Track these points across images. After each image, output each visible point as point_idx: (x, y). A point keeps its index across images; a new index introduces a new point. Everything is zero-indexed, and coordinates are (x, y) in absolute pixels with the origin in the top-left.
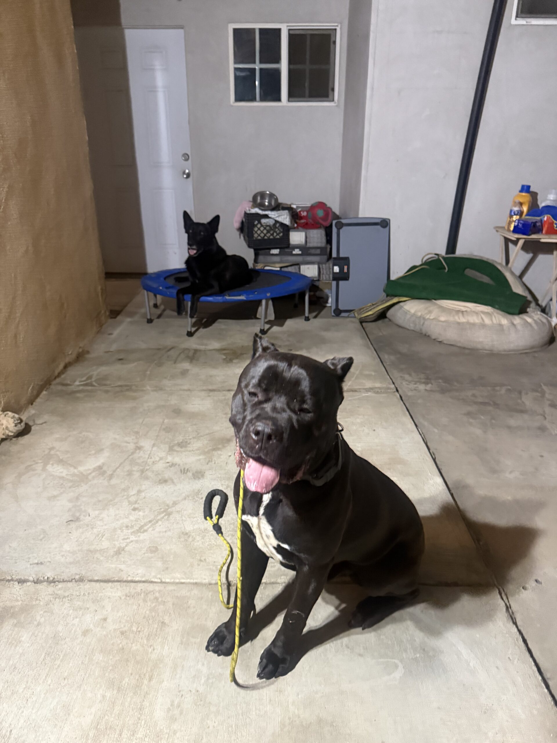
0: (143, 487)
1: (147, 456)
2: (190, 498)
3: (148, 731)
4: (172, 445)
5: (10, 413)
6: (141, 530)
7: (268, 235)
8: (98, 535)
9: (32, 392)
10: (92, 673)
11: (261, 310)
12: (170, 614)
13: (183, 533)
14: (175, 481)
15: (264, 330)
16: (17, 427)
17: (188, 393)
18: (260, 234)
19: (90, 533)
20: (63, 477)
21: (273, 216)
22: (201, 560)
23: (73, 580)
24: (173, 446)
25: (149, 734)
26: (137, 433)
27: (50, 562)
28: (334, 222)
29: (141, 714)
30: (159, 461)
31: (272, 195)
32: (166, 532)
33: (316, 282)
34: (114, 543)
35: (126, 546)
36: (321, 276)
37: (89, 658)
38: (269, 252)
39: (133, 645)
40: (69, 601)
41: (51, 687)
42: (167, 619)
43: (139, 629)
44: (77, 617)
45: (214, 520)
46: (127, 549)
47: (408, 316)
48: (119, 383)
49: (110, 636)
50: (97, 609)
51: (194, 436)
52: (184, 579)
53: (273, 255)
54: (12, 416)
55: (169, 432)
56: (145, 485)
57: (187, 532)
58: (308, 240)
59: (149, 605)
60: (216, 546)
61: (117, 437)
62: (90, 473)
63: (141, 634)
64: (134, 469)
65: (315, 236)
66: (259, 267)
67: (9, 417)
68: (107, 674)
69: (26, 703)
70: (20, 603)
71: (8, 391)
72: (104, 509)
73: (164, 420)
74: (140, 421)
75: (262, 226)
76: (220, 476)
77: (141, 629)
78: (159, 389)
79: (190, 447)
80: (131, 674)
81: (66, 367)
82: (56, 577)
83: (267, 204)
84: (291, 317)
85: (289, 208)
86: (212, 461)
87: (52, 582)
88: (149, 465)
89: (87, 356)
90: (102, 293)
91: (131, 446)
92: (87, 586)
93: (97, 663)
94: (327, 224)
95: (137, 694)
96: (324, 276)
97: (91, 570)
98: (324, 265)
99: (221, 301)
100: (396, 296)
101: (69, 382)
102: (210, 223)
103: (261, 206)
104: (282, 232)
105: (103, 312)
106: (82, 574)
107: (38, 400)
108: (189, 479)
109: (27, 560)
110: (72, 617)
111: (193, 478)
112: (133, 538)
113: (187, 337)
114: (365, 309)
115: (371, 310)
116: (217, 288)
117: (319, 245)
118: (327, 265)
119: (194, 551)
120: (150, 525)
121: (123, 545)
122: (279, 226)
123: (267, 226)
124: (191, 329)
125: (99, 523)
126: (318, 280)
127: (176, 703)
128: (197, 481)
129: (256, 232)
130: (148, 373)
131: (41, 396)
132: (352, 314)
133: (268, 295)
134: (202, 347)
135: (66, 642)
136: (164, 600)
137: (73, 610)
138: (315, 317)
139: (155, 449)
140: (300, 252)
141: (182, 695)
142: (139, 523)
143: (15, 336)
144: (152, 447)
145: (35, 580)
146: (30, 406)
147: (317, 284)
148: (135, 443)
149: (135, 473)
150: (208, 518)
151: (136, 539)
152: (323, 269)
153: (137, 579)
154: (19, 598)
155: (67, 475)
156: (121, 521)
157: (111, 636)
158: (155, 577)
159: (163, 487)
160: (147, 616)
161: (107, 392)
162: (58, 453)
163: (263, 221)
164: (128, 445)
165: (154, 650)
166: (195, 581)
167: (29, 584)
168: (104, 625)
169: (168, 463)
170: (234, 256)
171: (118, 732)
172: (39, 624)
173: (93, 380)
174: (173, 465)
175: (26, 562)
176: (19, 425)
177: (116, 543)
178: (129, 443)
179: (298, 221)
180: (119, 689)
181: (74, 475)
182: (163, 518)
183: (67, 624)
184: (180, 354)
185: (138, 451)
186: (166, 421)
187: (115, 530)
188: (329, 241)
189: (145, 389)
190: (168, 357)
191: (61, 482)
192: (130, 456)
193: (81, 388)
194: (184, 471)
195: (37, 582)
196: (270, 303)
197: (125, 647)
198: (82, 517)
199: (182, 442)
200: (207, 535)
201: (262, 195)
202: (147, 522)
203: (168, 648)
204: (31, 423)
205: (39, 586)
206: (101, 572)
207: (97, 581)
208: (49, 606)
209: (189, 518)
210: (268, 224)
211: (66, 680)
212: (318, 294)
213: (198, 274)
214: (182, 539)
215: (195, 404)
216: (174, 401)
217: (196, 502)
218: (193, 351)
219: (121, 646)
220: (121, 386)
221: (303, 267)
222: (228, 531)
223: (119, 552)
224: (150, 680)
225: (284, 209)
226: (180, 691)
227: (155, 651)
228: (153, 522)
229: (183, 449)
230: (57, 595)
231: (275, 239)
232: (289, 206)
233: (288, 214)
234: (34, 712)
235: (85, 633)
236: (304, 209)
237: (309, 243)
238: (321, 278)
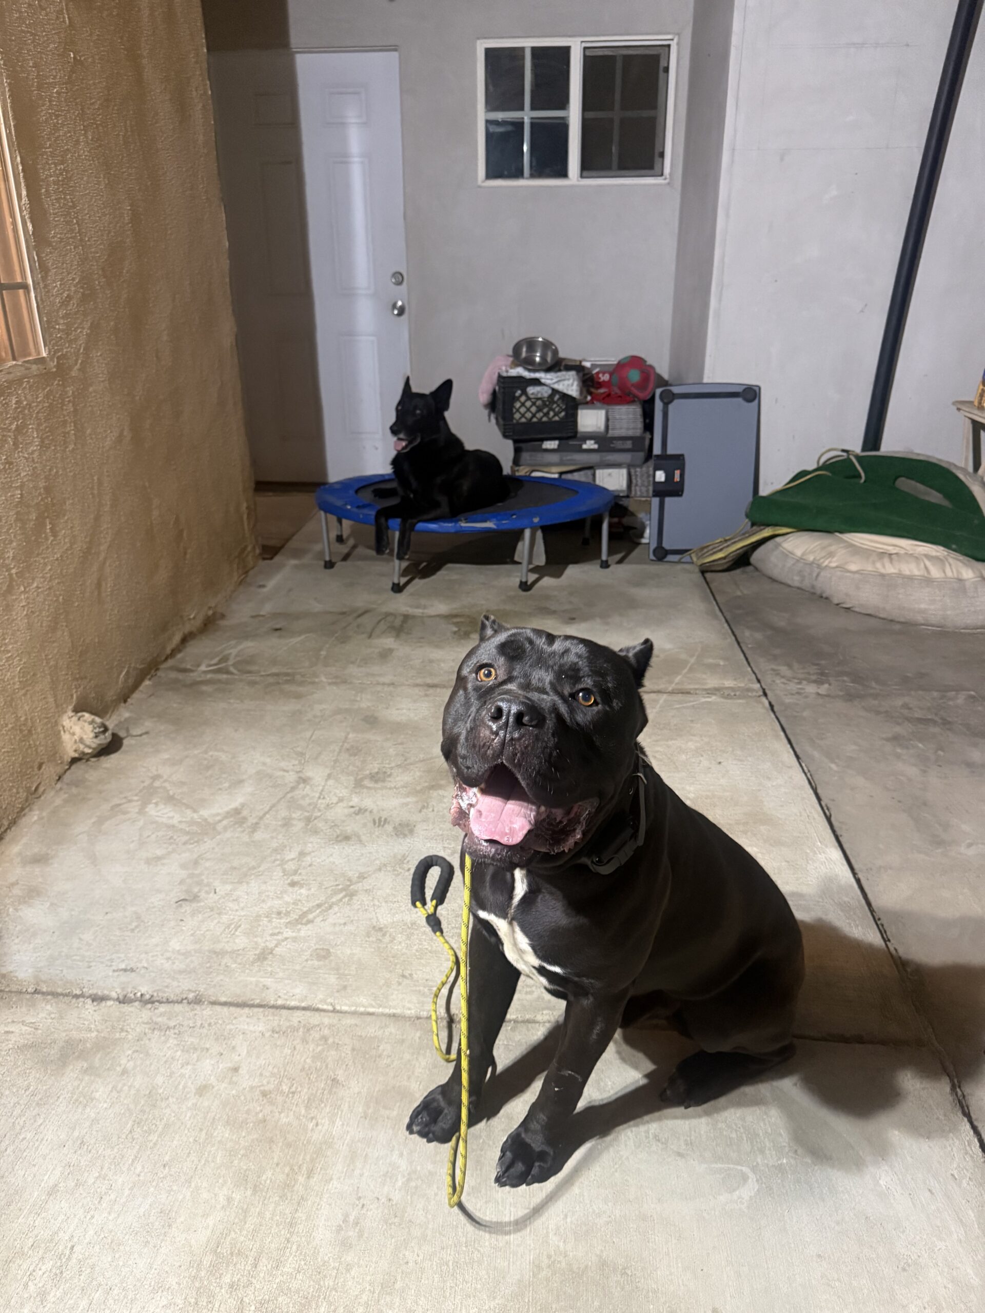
0: (309, 847)
1: (317, 795)
2: (389, 869)
3: (303, 1263)
4: (359, 777)
5: (87, 715)
6: (303, 919)
7: (539, 415)
8: (228, 927)
9: (126, 680)
10: (210, 1159)
11: (523, 547)
12: (347, 1065)
13: (374, 927)
14: (363, 838)
15: (526, 582)
16: (99, 738)
17: (391, 688)
18: (526, 413)
19: (216, 921)
20: (173, 826)
21: (548, 382)
22: (403, 976)
23: (185, 1001)
24: (362, 780)
25: (305, 1267)
26: (302, 754)
27: (147, 968)
28: (658, 391)
29: (291, 1233)
30: (337, 803)
31: (547, 345)
32: (345, 924)
33: (624, 499)
34: (255, 940)
35: (276, 946)
36: (633, 488)
37: (206, 1134)
38: (541, 445)
39: (282, 1115)
40: (176, 1036)
41: (141, 1178)
42: (341, 1075)
43: (293, 1089)
44: (188, 1064)
45: (429, 908)
46: (278, 951)
47: (790, 563)
48: (275, 670)
49: (242, 1098)
50: (222, 1051)
51: (399, 763)
52: (374, 1007)
53: (547, 450)
54: (90, 720)
55: (355, 755)
56: (312, 842)
57: (382, 926)
58: (610, 423)
59: (311, 1049)
60: (430, 952)
61: (268, 760)
62: (220, 821)
63: (296, 1097)
64: (294, 815)
65: (624, 417)
66: (522, 472)
67: (85, 721)
68: (236, 1162)
69: (99, 1202)
70: (94, 1034)
71: (86, 678)
72: (240, 882)
73: (348, 734)
74: (308, 734)
75: (528, 399)
76: (441, 833)
77: (297, 1088)
78: (340, 681)
79: (390, 781)
80: (277, 1165)
81: (184, 640)
82: (155, 994)
83: (538, 359)
84: (576, 562)
85: (578, 368)
86: (427, 807)
87: (148, 1001)
88: (319, 810)
89: (223, 623)
90: (249, 514)
91: (291, 777)
92: (207, 1011)
93: (220, 1142)
94: (645, 395)
95: (287, 1199)
96: (638, 488)
97: (215, 986)
98: (638, 470)
99: (453, 531)
100: (768, 525)
101: (189, 667)
102: (434, 394)
103: (528, 363)
104: (563, 410)
105: (249, 548)
106: (199, 991)
107: (136, 696)
108: (388, 836)
109: (109, 964)
110: (180, 1062)
111: (393, 834)
112: (288, 933)
113: (392, 593)
114: (711, 548)
115: (721, 550)
116: (445, 509)
117: (630, 433)
118: (644, 469)
119: (392, 959)
120: (318, 911)
121: (271, 945)
122: (558, 399)
123: (538, 399)
124: (399, 579)
125: (231, 905)
126: (628, 497)
127: (352, 1218)
128: (401, 841)
129: (518, 410)
130: (323, 653)
131: (141, 688)
132: (686, 558)
133: (536, 520)
134: (418, 612)
135: (168, 1105)
136: (337, 1041)
137: (183, 1051)
138: (620, 562)
139: (331, 782)
140: (596, 446)
141: (363, 1205)
142: (299, 907)
143: (99, 585)
144: (326, 780)
145: (121, 997)
146: (122, 704)
147: (624, 502)
148: (298, 772)
149: (294, 822)
150: (418, 904)
151: (294, 934)
152: (636, 476)
153: (293, 1003)
154: (93, 1026)
155: (180, 822)
156: (269, 904)
157: (245, 1099)
158: (323, 1001)
159: (344, 848)
160: (307, 1066)
161: (253, 683)
162: (166, 785)
163: (531, 390)
164: (285, 774)
165: (317, 1125)
166: (392, 1011)
167: (110, 1003)
168: (234, 1079)
169: (352, 807)
170: (477, 452)
171: (251, 1260)
172: (125, 1072)
173: (231, 662)
174: (360, 811)
175: (107, 966)
176: (102, 737)
177: (259, 940)
178: (287, 771)
179: (593, 390)
180: (255, 1189)
181: (192, 823)
182: (341, 900)
183: (172, 1073)
184: (379, 621)
185: (302, 786)
186: (351, 736)
187: (258, 917)
188: (649, 426)
189: (317, 680)
190: (358, 626)
191: (170, 833)
192: (288, 793)
193: (209, 676)
194: (380, 823)
195: (124, 1000)
196: (539, 534)
197: (269, 1117)
198: (203, 895)
199: (377, 773)
200: (415, 932)
201: (531, 344)
202: (313, 907)
203: (341, 1123)
204: (122, 734)
205: (126, 1008)
206: (230, 989)
207: (225, 1004)
208: (142, 1043)
209: (386, 902)
210: (539, 396)
211: (167, 1168)
212: (626, 521)
213: (414, 484)
214: (373, 939)
215: (402, 709)
216: (365, 702)
217: (398, 875)
218: (401, 618)
219: (260, 1115)
220: (277, 675)
221: (599, 472)
222: (453, 928)
223: (263, 956)
224: (310, 1174)
225: (568, 368)
226: (359, 1198)
227: (320, 1127)
228: (323, 908)
229: (379, 785)
230: (156, 1023)
231: (550, 422)
232: (578, 363)
233: (576, 377)
234: (110, 1218)
235: (202, 1090)
236: (604, 369)
237: (613, 429)
238: (633, 493)
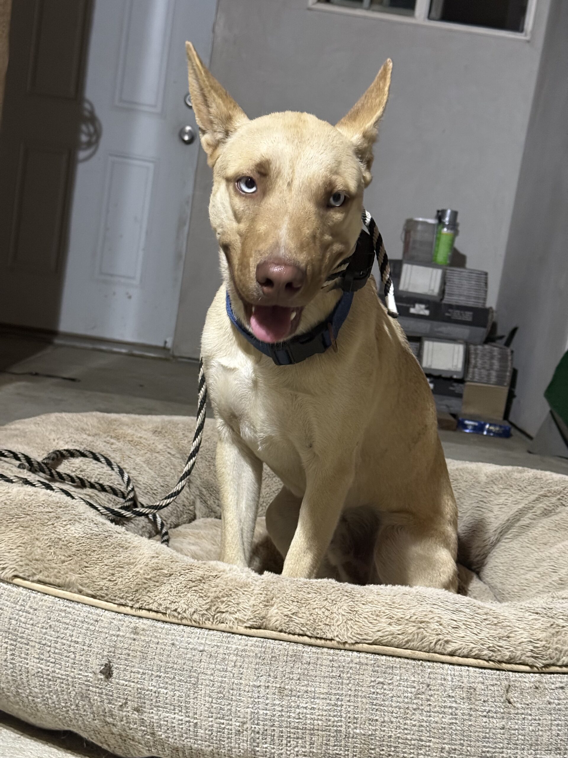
36: (471, 370)
58: (446, 288)
65: (465, 282)
96: (477, 372)
98: (480, 347)
117: (471, 303)
126: (461, 381)
140: (427, 313)
152: (476, 354)
221: (428, 345)
237: (450, 295)
238: (470, 376)
